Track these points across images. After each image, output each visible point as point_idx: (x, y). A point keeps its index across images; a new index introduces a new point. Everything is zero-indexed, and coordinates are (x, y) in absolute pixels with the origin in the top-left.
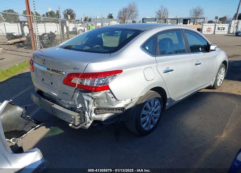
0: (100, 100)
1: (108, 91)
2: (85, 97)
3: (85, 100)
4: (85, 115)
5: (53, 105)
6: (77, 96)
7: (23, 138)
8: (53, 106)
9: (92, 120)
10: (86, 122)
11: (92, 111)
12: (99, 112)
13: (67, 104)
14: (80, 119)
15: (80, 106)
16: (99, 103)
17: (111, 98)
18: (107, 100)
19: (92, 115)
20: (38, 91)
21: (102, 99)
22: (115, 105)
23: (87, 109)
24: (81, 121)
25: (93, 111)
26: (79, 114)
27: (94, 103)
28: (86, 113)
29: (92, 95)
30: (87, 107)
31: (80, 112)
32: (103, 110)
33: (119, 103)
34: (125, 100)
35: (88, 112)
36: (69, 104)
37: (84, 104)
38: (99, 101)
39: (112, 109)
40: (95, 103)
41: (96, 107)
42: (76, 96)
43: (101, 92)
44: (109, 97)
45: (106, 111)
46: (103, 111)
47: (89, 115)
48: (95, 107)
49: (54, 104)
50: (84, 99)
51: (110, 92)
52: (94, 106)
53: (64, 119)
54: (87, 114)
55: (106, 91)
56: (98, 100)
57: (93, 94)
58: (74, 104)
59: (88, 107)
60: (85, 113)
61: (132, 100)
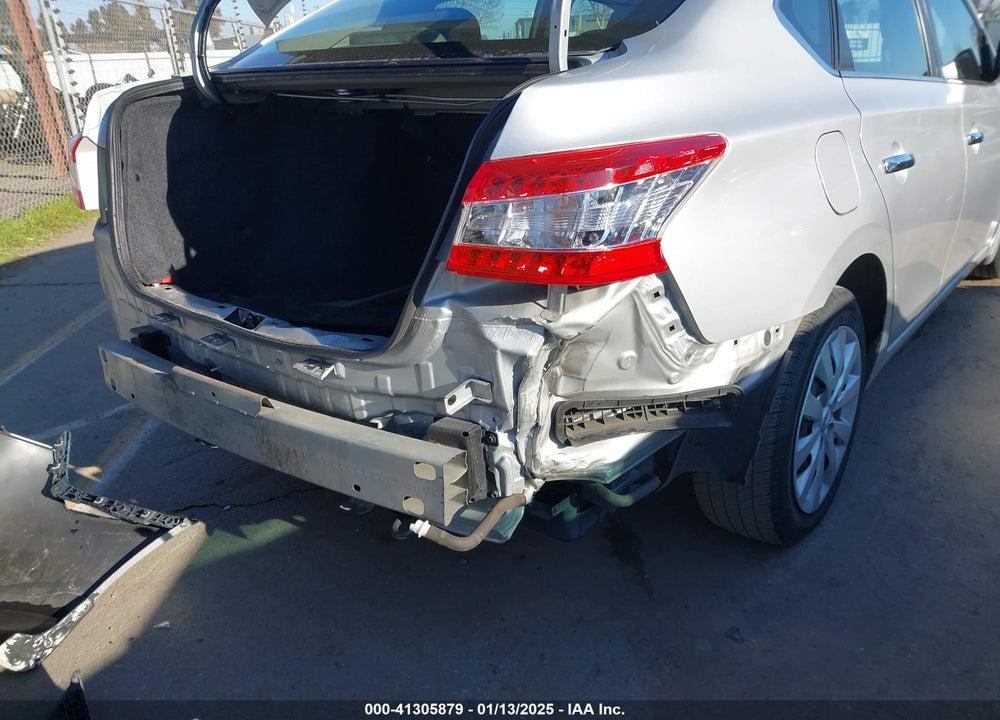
0: (593, 351)
1: (653, 282)
2: (504, 337)
3: (503, 352)
4: (492, 458)
5: (266, 404)
6: (441, 331)
7: (73, 625)
8: (264, 412)
9: (536, 480)
10: (504, 495)
11: (537, 428)
12: (579, 431)
13: (362, 393)
14: (465, 481)
15: (464, 396)
16: (585, 370)
17: (663, 332)
18: (639, 350)
19: (538, 449)
20: (141, 335)
21: (607, 341)
22: (682, 374)
23: (511, 413)
24: (472, 492)
25: (546, 424)
26: (460, 451)
27: (553, 369)
28: (503, 438)
29: (549, 315)
30: (510, 402)
31: (466, 434)
32: (597, 415)
33: (706, 361)
34: (736, 342)
35: (513, 434)
36: (375, 393)
37: (494, 383)
38: (584, 360)
39: (658, 406)
40: (558, 370)
41: (560, 399)
42: (433, 332)
43: (605, 292)
44: (654, 324)
45: (620, 416)
46: (601, 421)
47: (516, 453)
48: (556, 400)
49: (272, 401)
50: (488, 347)
51: (662, 292)
52: (553, 391)
53: (357, 488)
54: (506, 449)
55: (638, 280)
56: (576, 353)
57: (555, 307)
58: (414, 390)
59: (516, 404)
60: (496, 444)
61: (768, 336)
